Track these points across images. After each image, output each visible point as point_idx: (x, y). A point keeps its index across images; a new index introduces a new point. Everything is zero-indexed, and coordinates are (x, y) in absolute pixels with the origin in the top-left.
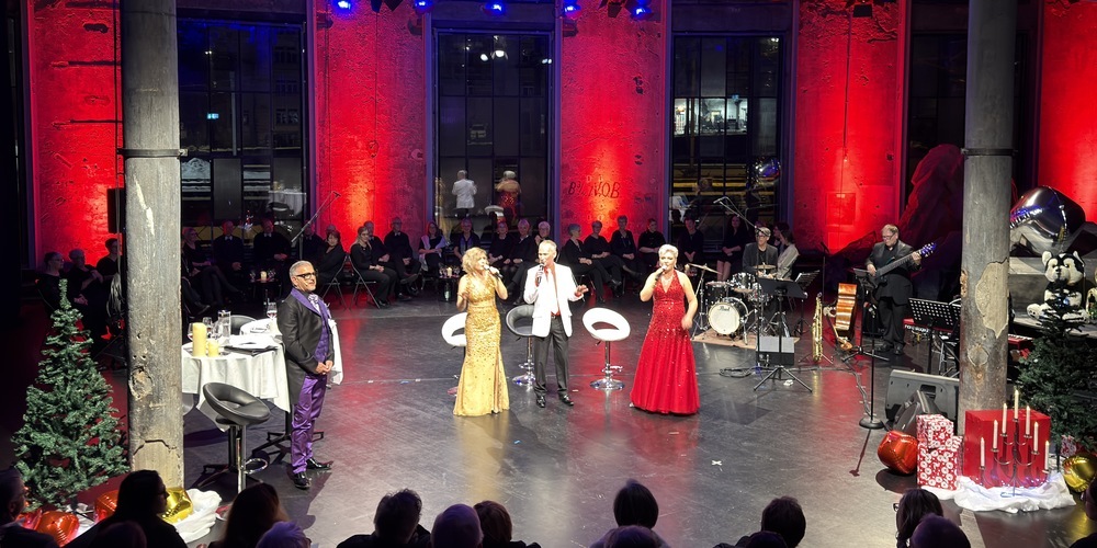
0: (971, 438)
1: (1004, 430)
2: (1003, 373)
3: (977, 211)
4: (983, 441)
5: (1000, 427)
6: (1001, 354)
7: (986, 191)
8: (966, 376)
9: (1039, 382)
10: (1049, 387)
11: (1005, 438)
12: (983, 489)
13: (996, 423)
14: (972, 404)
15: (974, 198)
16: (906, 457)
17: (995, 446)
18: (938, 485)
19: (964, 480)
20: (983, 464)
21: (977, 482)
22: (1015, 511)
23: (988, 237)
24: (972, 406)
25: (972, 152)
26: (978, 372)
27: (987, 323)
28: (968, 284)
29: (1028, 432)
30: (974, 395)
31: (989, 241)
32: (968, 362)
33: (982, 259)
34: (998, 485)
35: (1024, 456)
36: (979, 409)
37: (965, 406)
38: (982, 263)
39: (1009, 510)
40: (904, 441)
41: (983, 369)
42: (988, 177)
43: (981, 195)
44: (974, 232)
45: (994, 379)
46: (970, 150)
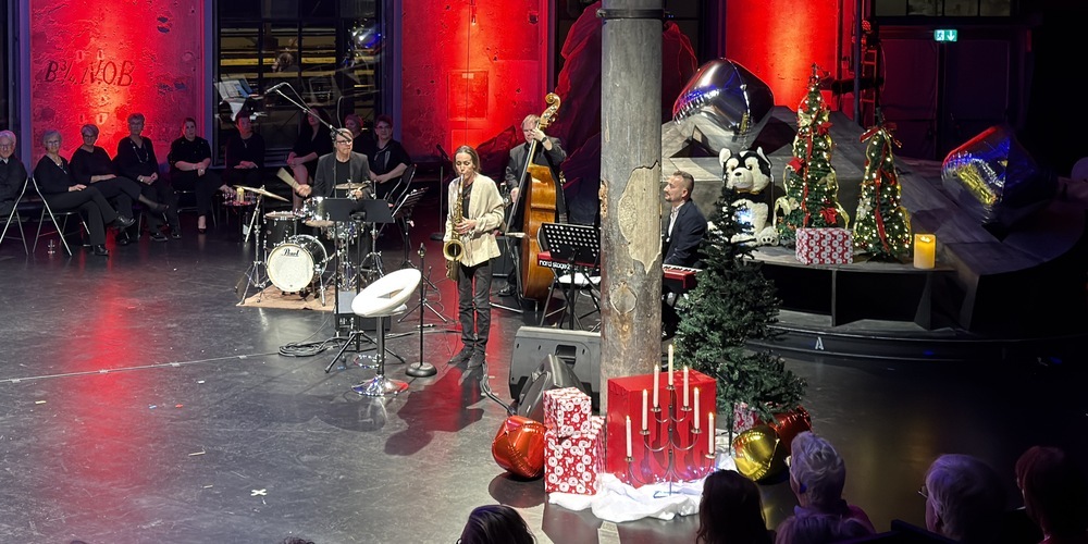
0: (615, 416)
1: (656, 403)
2: (656, 322)
3: (618, 97)
4: (628, 421)
5: (651, 399)
6: (653, 295)
7: (629, 69)
8: (609, 330)
9: (703, 331)
10: (715, 337)
11: (658, 415)
12: (630, 489)
13: (645, 393)
14: (616, 369)
15: (614, 79)
16: (530, 453)
17: (645, 427)
18: (572, 489)
19: (608, 479)
20: (629, 453)
21: (623, 481)
22: (670, 516)
23: (633, 131)
24: (617, 371)
25: (610, 15)
26: (623, 323)
27: (634, 254)
28: (609, 200)
29: (686, 403)
30: (619, 355)
31: (633, 138)
32: (610, 309)
33: (626, 163)
34: (650, 481)
35: (684, 438)
36: (626, 375)
37: (608, 371)
38: (625, 169)
39: (663, 516)
40: (527, 430)
41: (630, 318)
42: (632, 50)
43: (623, 74)
44: (616, 125)
45: (643, 333)
46: (608, 12)
